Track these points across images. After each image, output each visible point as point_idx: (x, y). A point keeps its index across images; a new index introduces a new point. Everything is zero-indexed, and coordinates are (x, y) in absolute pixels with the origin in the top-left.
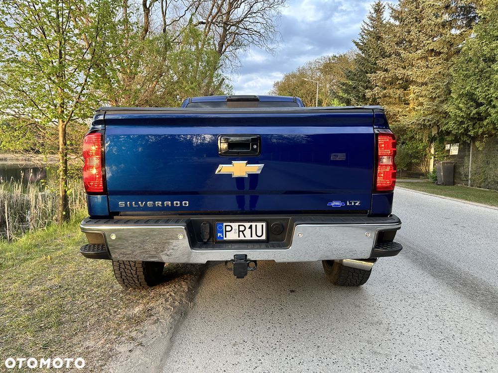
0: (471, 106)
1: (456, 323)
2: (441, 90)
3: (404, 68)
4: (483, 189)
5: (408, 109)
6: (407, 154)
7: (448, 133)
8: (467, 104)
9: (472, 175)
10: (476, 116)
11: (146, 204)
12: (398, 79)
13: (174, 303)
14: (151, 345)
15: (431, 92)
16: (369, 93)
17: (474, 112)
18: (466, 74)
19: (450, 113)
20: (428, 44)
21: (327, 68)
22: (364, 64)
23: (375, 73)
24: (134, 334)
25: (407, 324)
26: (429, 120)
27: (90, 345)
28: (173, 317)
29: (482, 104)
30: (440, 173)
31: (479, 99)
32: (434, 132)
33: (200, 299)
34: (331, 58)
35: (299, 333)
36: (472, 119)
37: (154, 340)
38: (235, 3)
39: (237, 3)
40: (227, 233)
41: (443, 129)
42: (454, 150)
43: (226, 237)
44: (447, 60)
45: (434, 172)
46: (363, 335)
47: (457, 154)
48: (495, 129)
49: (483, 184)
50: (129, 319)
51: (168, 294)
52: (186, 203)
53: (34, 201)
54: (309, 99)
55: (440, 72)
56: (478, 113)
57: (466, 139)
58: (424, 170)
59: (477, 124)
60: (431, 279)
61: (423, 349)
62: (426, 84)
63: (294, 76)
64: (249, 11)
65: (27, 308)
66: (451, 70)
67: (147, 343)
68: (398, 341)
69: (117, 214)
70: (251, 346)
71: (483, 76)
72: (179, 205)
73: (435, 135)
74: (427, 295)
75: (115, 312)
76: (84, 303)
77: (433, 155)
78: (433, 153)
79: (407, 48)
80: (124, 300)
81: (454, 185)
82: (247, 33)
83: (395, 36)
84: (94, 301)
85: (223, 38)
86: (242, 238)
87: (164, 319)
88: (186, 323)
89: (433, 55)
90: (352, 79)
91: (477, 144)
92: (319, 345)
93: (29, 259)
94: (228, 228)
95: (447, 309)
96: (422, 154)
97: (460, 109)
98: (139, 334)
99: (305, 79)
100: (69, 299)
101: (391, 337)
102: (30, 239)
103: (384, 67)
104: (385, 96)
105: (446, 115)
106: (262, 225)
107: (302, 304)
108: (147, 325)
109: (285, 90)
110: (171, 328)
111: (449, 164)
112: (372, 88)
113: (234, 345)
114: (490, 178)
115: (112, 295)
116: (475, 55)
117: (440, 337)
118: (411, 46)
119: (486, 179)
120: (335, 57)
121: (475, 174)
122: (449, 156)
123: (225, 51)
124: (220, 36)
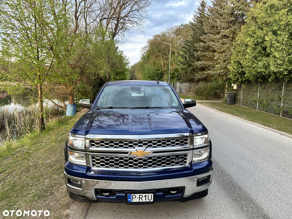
0: (240, 67)
4: (246, 107)
6: (214, 87)
7: (231, 79)
8: (238, 66)
10: (241, 72)
12: (210, 47)
15: (224, 57)
16: (196, 54)
17: (241, 70)
21: (178, 32)
22: (194, 37)
23: (199, 43)
26: (222, 72)
30: (228, 98)
32: (225, 78)
36: (240, 74)
38: (123, 6)
39: (124, 7)
42: (235, 87)
44: (232, 41)
47: (236, 89)
49: (246, 105)
54: (167, 51)
55: (228, 47)
58: (222, 96)
59: (242, 76)
64: (131, 10)
77: (226, 88)
81: (234, 104)
82: (130, 23)
85: (117, 25)
89: (225, 37)
90: (188, 45)
96: (221, 87)
97: (234, 69)
99: (164, 43)
103: (203, 40)
104: (204, 56)
111: (233, 94)
112: (197, 52)
114: (249, 102)
118: (217, 29)
119: (247, 102)
120: (182, 25)
121: (243, 99)
122: (233, 90)
123: (118, 32)
124: (115, 24)
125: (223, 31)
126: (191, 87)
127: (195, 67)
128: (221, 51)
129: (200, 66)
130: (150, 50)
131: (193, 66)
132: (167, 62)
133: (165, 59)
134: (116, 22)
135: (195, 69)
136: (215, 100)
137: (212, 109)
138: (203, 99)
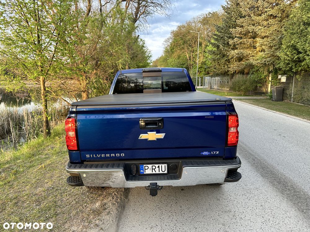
0: (295, 53)
1: (272, 211)
2: (276, 41)
3: (254, 25)
4: (300, 104)
5: (256, 51)
6: (255, 81)
7: (280, 69)
8: (292, 52)
9: (294, 95)
10: (297, 60)
11: (101, 156)
12: (250, 32)
13: (117, 199)
14: (107, 229)
15: (270, 43)
16: (231, 42)
17: (296, 57)
18: (292, 32)
19: (281, 58)
20: (268, 11)
21: (205, 21)
22: (228, 22)
23: (235, 28)
24: (97, 222)
25: (245, 212)
26: (268, 61)
27: (75, 229)
28: (117, 210)
29: (301, 53)
30: (274, 93)
31: (299, 49)
32: (271, 69)
33: (131, 197)
34: (207, 14)
35: (186, 219)
36: (294, 61)
37: (108, 226)
40: (146, 170)
41: (277, 67)
42: (284, 79)
43: (145, 172)
44: (281, 21)
45: (271, 92)
46: (220, 219)
47: (285, 81)
48: (308, 67)
49: (300, 101)
50: (94, 211)
51: (114, 193)
52: (123, 155)
53: (26, 117)
54: (194, 42)
55: (276, 30)
56: (299, 58)
57: (291, 74)
58: (264, 91)
59: (298, 65)
60: (261, 179)
61: (252, 229)
62: (267, 37)
63: (184, 27)
65: (37, 203)
66: (283, 29)
67: (105, 228)
68: (239, 224)
69: (85, 161)
70: (160, 228)
71: (302, 34)
72: (119, 155)
73: (272, 70)
74: (258, 191)
75: (86, 206)
76: (67, 200)
77: (270, 81)
78: (270, 80)
79: (256, 12)
80: (90, 197)
81: (283, 101)
82: (153, 6)
83: (248, 4)
84: (73, 198)
85: (138, 9)
86: (154, 172)
87: (112, 211)
88: (124, 213)
89: (272, 18)
90: (221, 32)
91: (298, 76)
92: (196, 227)
93: (31, 166)
94: (146, 168)
95: (267, 200)
96: (264, 81)
97: (287, 55)
98: (100, 222)
100: (59, 196)
101: (235, 221)
102: (29, 148)
103: (241, 24)
104: (241, 43)
105: (279, 58)
106: (165, 166)
107: (188, 199)
108: (104, 216)
109: (178, 36)
110: (117, 217)
111: (280, 88)
112: (233, 39)
113: (151, 228)
114: (305, 97)
115: (82, 194)
116: (298, 21)
117: (262, 220)
118: (258, 10)
119: (302, 98)
120: (210, 13)
121: (296, 94)
122: (280, 83)
123: (139, 18)
124: (136, 8)
125: (269, 10)
126: (223, 82)
127: (230, 57)
128: (266, 35)
129: (236, 56)
130: (174, 42)
131: (228, 56)
132: (193, 55)
133: (191, 51)
134: (136, 5)
135: (230, 59)
136: (255, 96)
137: (257, 107)
138: (240, 95)
